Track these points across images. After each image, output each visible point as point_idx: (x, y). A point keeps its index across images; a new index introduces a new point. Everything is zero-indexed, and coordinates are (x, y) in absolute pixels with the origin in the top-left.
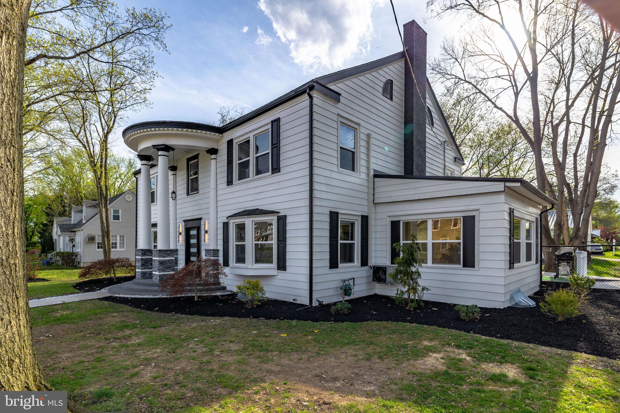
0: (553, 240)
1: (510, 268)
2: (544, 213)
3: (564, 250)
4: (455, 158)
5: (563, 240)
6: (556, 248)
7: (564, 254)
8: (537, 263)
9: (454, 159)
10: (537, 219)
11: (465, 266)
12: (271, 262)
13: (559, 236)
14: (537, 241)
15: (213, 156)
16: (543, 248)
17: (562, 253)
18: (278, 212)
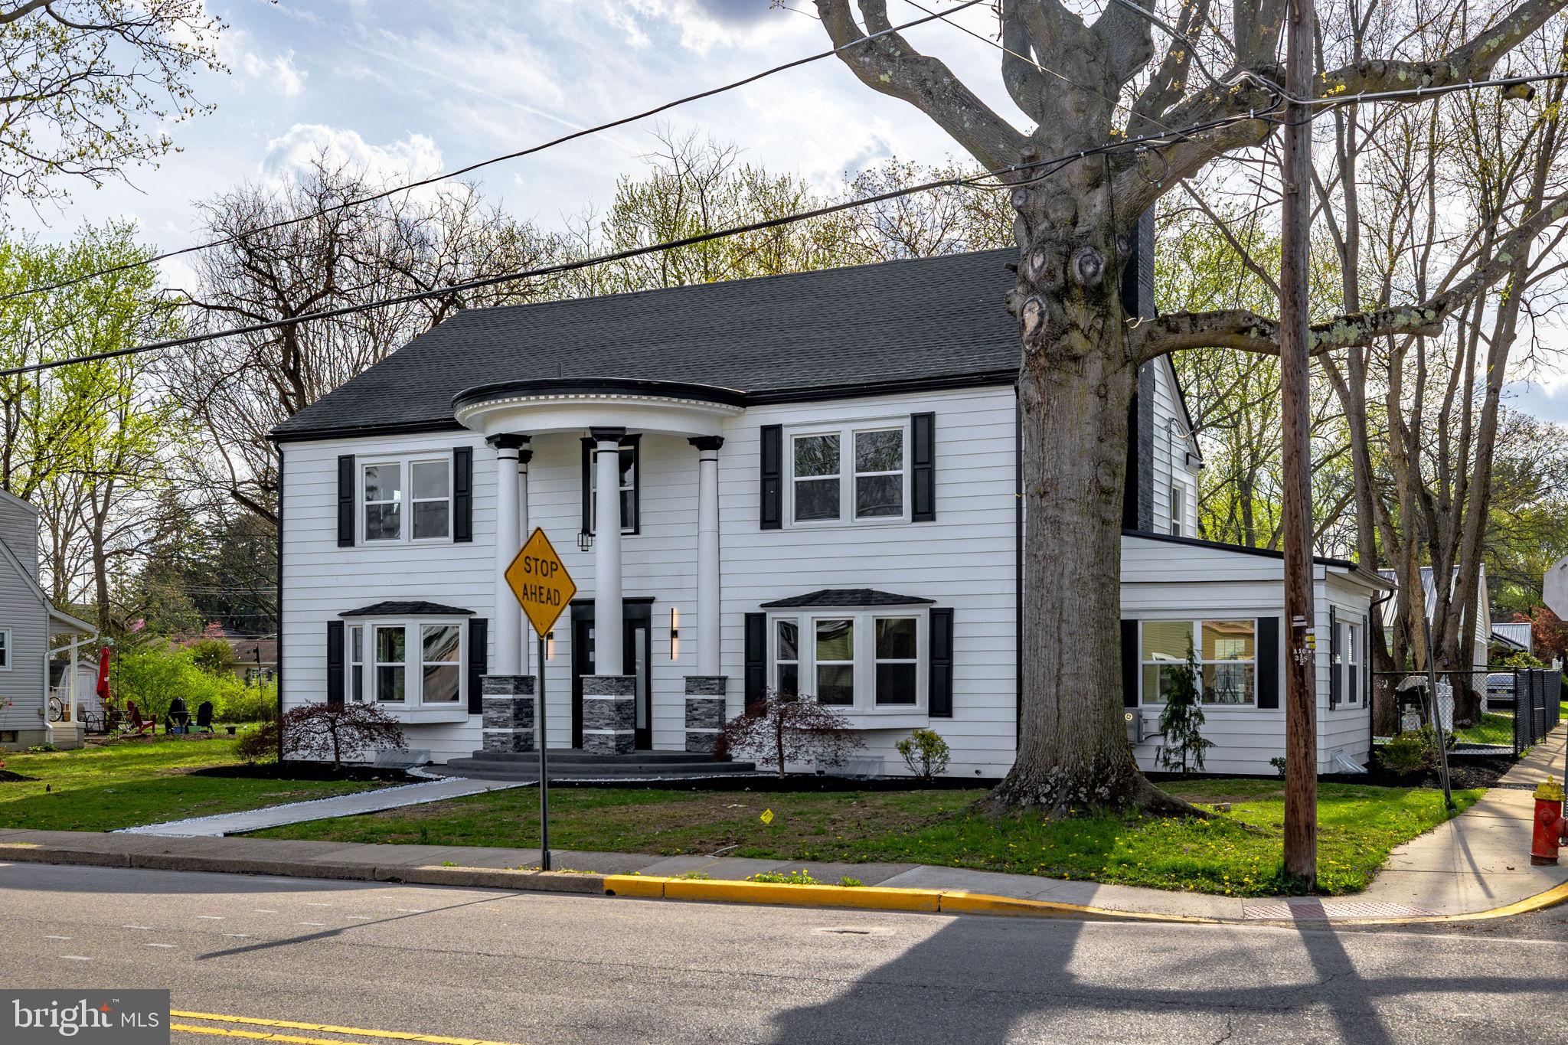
0: (1391, 659)
1: (1330, 709)
2: (1375, 604)
3: (1411, 682)
4: (1188, 454)
5: (1415, 661)
6: (1396, 679)
7: (1412, 691)
8: (1365, 706)
9: (1184, 459)
10: (1365, 617)
11: (1261, 705)
12: (911, 700)
13: (1403, 650)
14: (1365, 664)
15: (709, 454)
16: (1375, 677)
17: (1407, 687)
18: (933, 602)
